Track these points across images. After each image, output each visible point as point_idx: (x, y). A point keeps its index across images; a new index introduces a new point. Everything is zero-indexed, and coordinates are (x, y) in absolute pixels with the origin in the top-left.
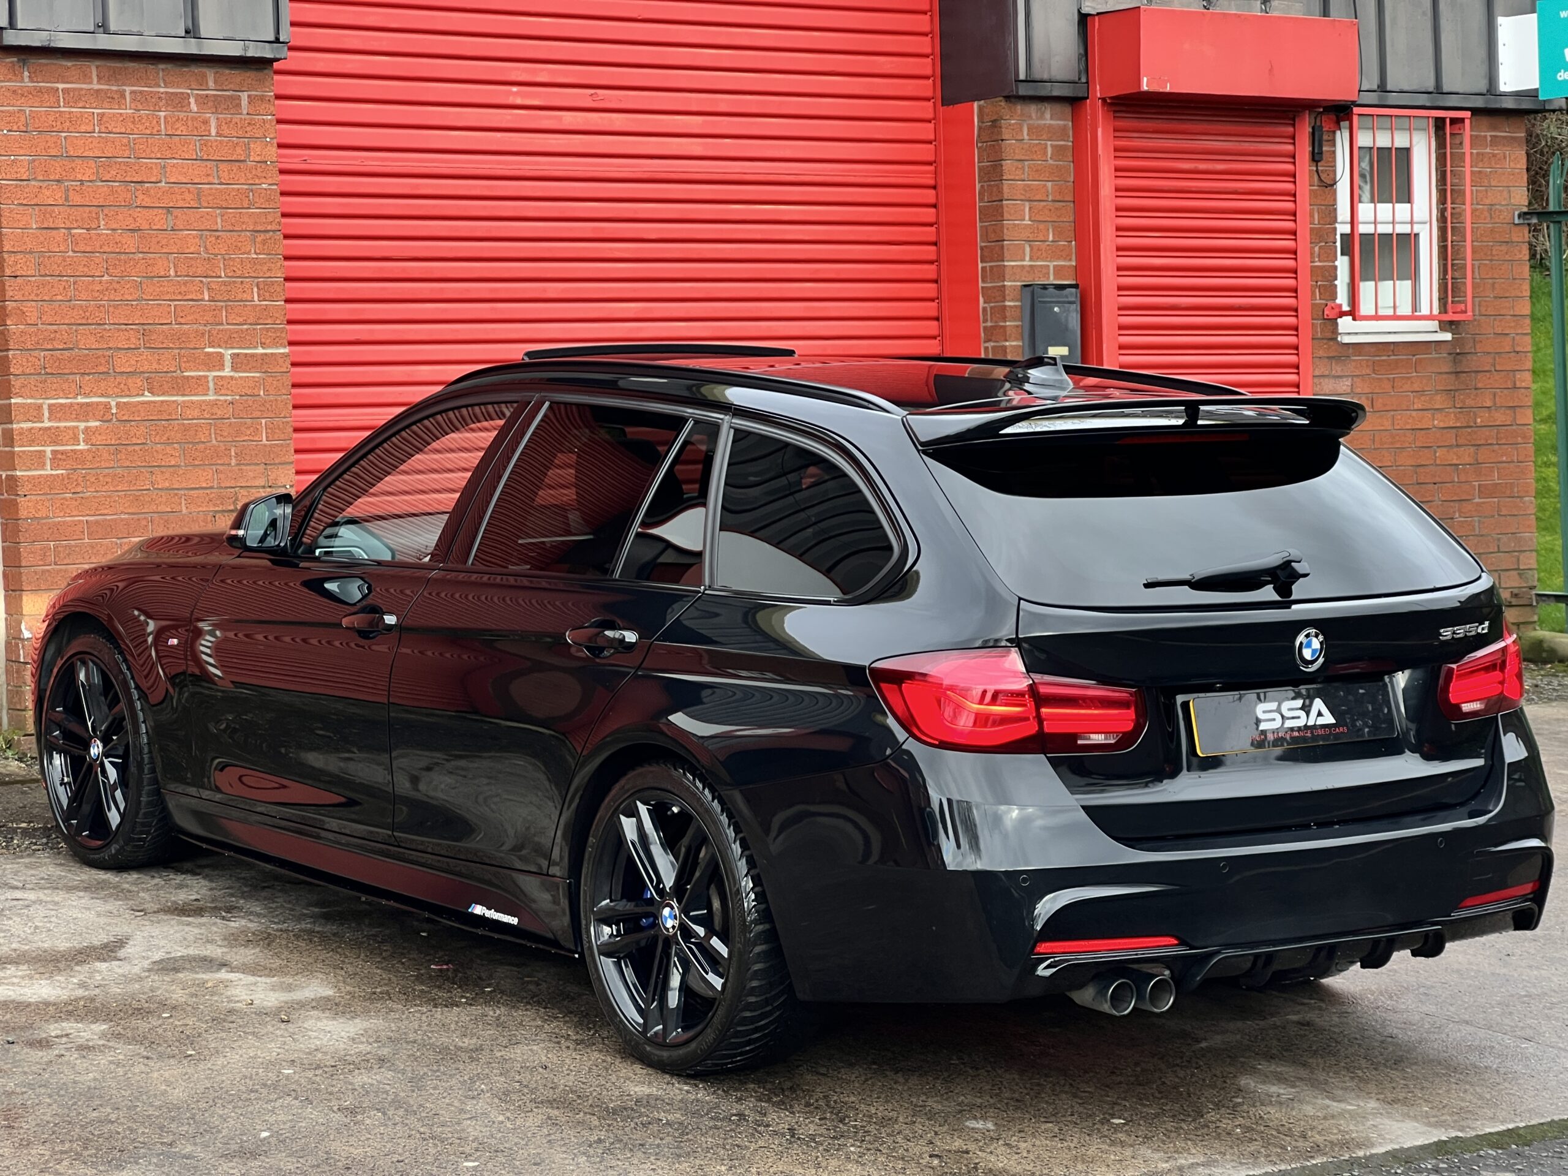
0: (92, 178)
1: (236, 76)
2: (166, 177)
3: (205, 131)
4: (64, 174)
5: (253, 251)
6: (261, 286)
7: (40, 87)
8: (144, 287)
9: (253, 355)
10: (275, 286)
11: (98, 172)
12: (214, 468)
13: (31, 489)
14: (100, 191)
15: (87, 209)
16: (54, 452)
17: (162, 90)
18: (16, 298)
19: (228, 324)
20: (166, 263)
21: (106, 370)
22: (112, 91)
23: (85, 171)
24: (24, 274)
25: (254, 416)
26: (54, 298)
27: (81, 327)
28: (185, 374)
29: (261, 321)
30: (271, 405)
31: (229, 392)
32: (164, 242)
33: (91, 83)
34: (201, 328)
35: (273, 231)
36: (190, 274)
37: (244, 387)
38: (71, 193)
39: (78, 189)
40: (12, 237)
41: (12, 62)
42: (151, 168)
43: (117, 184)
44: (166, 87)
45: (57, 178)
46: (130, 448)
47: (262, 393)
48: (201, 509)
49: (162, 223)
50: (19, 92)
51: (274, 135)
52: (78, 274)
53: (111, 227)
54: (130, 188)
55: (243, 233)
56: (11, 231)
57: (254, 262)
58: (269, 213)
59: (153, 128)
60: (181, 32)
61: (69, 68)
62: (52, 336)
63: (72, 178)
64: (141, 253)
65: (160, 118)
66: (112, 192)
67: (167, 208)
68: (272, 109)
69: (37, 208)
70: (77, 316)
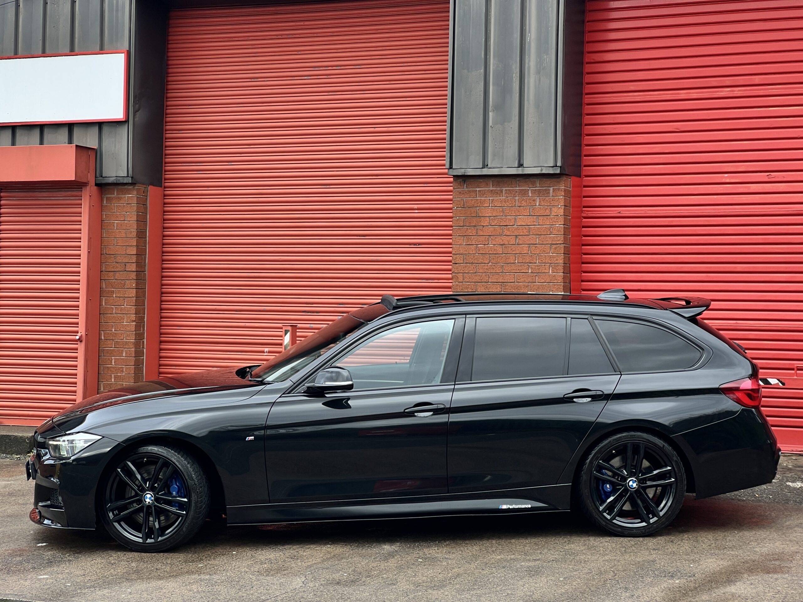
0: (487, 224)
1: (548, 181)
2: (517, 223)
3: (534, 204)
4: (477, 223)
5: (551, 252)
6: (553, 267)
7: (470, 190)
8: (504, 267)
10: (559, 267)
11: (489, 222)
14: (490, 229)
15: (484, 237)
17: (518, 188)
18: (455, 272)
19: (538, 282)
20: (514, 258)
22: (497, 190)
23: (484, 222)
24: (459, 262)
26: (469, 272)
27: (479, 283)
29: (552, 281)
32: (514, 249)
33: (490, 187)
34: (527, 284)
35: (560, 244)
36: (524, 262)
38: (479, 231)
39: (481, 229)
40: (455, 248)
41: (460, 181)
42: (511, 220)
43: (497, 227)
44: (519, 187)
45: (474, 225)
49: (513, 241)
50: (462, 192)
51: (563, 204)
52: (479, 262)
53: (492, 243)
54: (502, 228)
55: (547, 245)
56: (455, 246)
57: (550, 257)
58: (558, 236)
59: (513, 204)
60: (516, 166)
61: (481, 182)
62: (468, 286)
63: (480, 225)
64: (504, 254)
65: (516, 200)
66: (494, 229)
67: (516, 236)
68: (563, 194)
69: (465, 237)
70: (477, 279)
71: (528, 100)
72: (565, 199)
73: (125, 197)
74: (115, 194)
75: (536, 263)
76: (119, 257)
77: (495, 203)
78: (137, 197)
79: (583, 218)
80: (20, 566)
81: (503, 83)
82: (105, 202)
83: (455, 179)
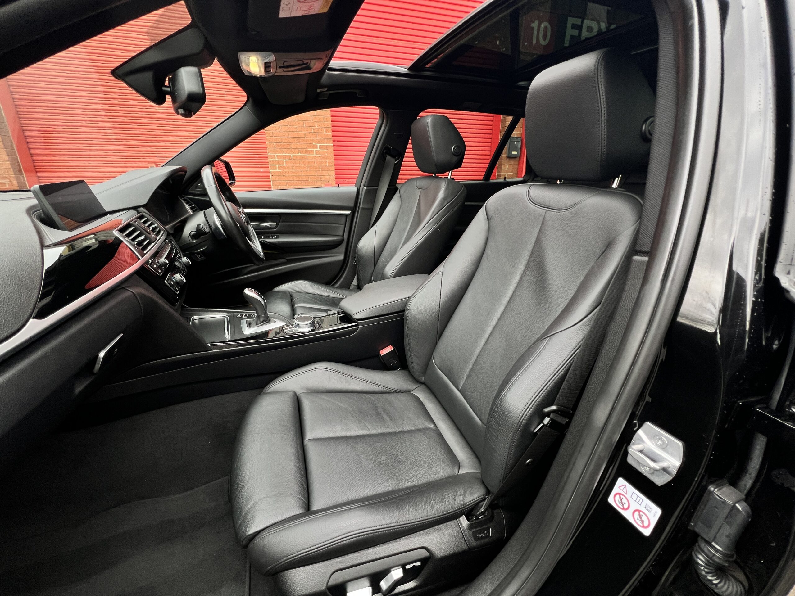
5: (324, 121)
6: (326, 129)
9: (324, 146)
13: (273, 174)
16: (279, 166)
19: (318, 138)
21: (289, 148)
25: (325, 159)
28: (308, 149)
29: (326, 138)
30: (329, 157)
31: (319, 154)
34: (312, 139)
37: (322, 153)
46: (296, 166)
47: (327, 154)
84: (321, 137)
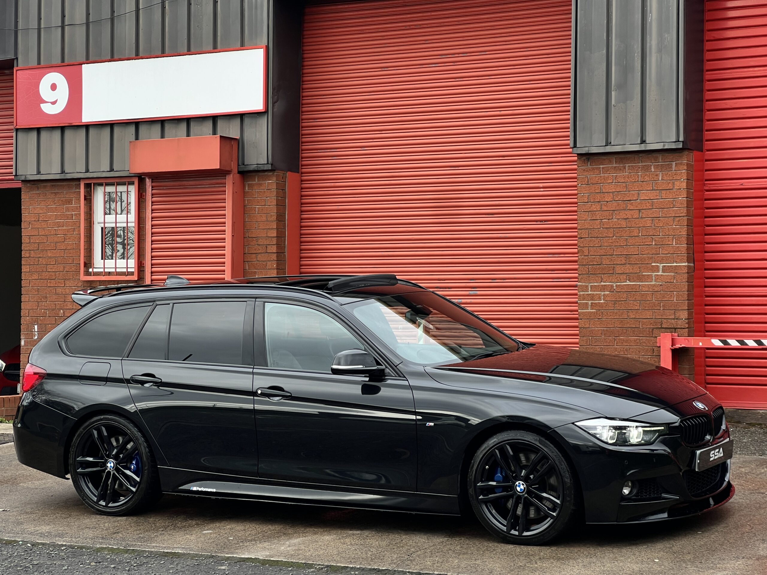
0: (611, 200)
1: (671, 156)
2: (639, 198)
3: (657, 178)
4: (601, 199)
5: (674, 225)
6: (677, 238)
7: (594, 167)
8: (628, 240)
9: (671, 266)
10: (682, 238)
11: (613, 197)
12: (653, 311)
13: (583, 317)
14: (614, 204)
15: (608, 212)
16: (592, 303)
17: (641, 164)
18: (581, 246)
19: (662, 254)
20: (638, 231)
21: (612, 272)
22: (621, 166)
23: (608, 198)
24: (584, 237)
25: (671, 290)
26: (595, 246)
27: (604, 256)
28: (643, 274)
29: (676, 253)
30: (678, 286)
31: (661, 281)
32: (637, 223)
33: (613, 164)
34: (651, 256)
35: (683, 216)
36: (647, 235)
37: (667, 279)
38: (603, 206)
39: (605, 204)
40: (581, 224)
41: (584, 159)
42: (634, 195)
43: (621, 202)
44: (641, 163)
45: (598, 200)
46: (620, 302)
47: (675, 281)
48: (647, 327)
49: (637, 215)
50: (586, 170)
51: (686, 178)
52: (604, 236)
53: (617, 218)
54: (625, 203)
55: (670, 218)
56: (580, 221)
57: (674, 229)
58: (681, 209)
59: (636, 179)
60: (639, 142)
61: (605, 159)
62: (593, 260)
63: (604, 200)
64: (628, 227)
65: (639, 175)
66: (618, 205)
67: (639, 210)
68: (685, 167)
69: (590, 212)
70: (602, 252)
71: (650, 79)
72: (687, 173)
73: (266, 183)
74: (256, 181)
75: (659, 235)
76: (261, 240)
77: (618, 179)
78: (277, 183)
79: (705, 191)
80: (185, 523)
81: (625, 62)
82: (247, 189)
83: (579, 157)
84: (667, 252)
